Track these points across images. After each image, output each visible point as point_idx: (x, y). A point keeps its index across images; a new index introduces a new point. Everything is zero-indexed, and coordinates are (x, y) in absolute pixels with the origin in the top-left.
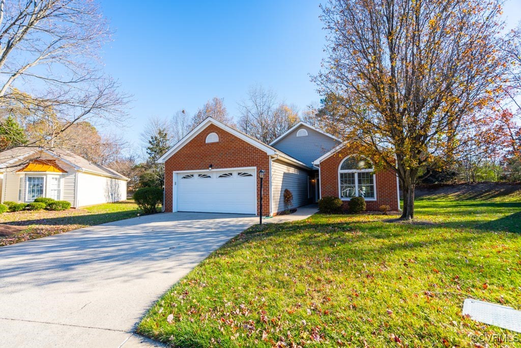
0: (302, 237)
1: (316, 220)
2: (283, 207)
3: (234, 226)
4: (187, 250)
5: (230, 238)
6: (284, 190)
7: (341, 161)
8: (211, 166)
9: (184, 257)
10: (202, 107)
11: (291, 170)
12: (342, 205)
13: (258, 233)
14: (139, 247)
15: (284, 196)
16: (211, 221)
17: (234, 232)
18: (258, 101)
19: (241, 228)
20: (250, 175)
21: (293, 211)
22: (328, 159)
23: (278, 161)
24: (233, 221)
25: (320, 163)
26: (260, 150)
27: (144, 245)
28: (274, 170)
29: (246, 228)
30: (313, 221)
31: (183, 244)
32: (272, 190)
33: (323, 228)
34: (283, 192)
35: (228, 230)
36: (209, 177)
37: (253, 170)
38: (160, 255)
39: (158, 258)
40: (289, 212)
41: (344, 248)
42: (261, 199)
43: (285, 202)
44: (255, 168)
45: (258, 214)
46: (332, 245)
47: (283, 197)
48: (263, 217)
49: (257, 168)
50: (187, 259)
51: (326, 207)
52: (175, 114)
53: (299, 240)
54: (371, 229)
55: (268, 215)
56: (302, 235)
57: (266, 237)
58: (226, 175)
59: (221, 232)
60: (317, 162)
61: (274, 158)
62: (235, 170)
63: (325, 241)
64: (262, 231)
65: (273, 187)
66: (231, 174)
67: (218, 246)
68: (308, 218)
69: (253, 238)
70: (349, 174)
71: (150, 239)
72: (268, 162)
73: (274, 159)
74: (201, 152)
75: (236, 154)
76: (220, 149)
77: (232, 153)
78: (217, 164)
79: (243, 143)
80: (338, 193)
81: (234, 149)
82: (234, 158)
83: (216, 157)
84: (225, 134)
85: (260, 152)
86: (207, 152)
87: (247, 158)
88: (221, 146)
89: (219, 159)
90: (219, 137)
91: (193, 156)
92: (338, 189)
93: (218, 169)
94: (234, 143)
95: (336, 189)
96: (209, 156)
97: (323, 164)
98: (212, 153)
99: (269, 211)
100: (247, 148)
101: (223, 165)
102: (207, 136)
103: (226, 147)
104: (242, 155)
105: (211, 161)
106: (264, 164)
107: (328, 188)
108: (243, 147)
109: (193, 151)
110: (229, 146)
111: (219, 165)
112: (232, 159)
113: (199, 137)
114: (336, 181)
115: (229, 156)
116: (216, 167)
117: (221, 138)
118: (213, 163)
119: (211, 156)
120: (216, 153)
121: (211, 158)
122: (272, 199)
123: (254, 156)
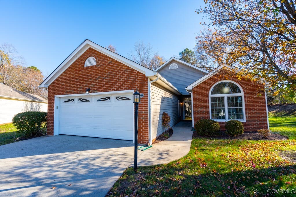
2: (161, 131)
6: (162, 113)
7: (211, 87)
8: (89, 90)
11: (167, 94)
12: (220, 129)
15: (163, 119)
18: (141, 52)
20: (128, 99)
21: (170, 133)
22: (199, 85)
23: (156, 84)
25: (193, 89)
26: (138, 72)
28: (152, 94)
32: (151, 115)
34: (162, 116)
36: (88, 101)
37: (129, 93)
40: (167, 134)
43: (163, 125)
44: (133, 91)
47: (161, 121)
48: (141, 148)
49: (135, 91)
51: (204, 131)
55: (146, 144)
60: (190, 88)
61: (153, 80)
62: (112, 94)
65: (151, 112)
66: (109, 98)
70: (219, 98)
72: (147, 85)
74: (80, 76)
75: (113, 77)
76: (98, 72)
77: (109, 76)
78: (95, 88)
79: (120, 66)
80: (209, 115)
81: (111, 72)
82: (111, 81)
83: (93, 81)
84: (103, 57)
85: (138, 74)
86: (86, 76)
87: (124, 81)
88: (99, 69)
89: (97, 82)
90: (97, 60)
91: (72, 80)
92: (209, 111)
93: (95, 92)
94: (111, 65)
95: (207, 111)
96: (87, 80)
97: (195, 89)
98: (90, 77)
99: (148, 139)
100: (125, 70)
101: (100, 89)
102: (85, 60)
103: (103, 70)
104: (119, 78)
105: (88, 85)
106: (142, 87)
107: (199, 110)
108: (120, 69)
109: (72, 76)
110: (107, 69)
111: (96, 89)
112: (109, 83)
113: (78, 61)
114: (207, 104)
115: (106, 80)
116: (93, 91)
117: (99, 61)
118: (91, 86)
119: (89, 80)
120: (93, 76)
121: (89, 82)
122: (151, 125)
123: (132, 78)
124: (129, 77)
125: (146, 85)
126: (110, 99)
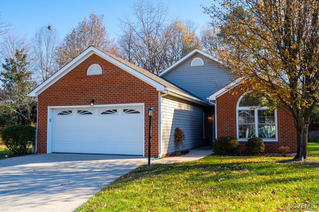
0: (190, 175)
1: (208, 161)
2: (173, 148)
3: (120, 166)
4: (79, 186)
5: (119, 176)
6: (174, 129)
8: (93, 101)
9: (79, 191)
10: (76, 26)
11: (183, 106)
12: (238, 146)
13: (147, 172)
14: (29, 184)
15: (175, 135)
16: (94, 162)
17: (122, 171)
19: (128, 168)
20: (138, 112)
21: (184, 153)
22: (225, 94)
23: (169, 97)
24: (119, 162)
25: (217, 99)
26: (149, 85)
27: (33, 182)
28: (163, 107)
29: (134, 168)
30: (204, 162)
31: (72, 182)
32: (162, 128)
33: (213, 167)
34: (174, 131)
35: (116, 170)
36: (90, 113)
37: (140, 106)
38: (54, 190)
39: (53, 192)
40: (180, 153)
41: (227, 183)
42: (150, 138)
43: (175, 142)
44: (143, 104)
45: (145, 155)
46: (216, 180)
47: (173, 137)
48: (151, 158)
49: (145, 105)
50: (82, 192)
52: (39, 31)
53: (186, 176)
54: (259, 168)
55: (156, 156)
56: (190, 173)
57: (155, 175)
58: (110, 111)
59: (109, 172)
60: (213, 97)
61: (164, 93)
62: (120, 107)
63: (211, 177)
64: (151, 170)
65: (162, 125)
67: (108, 183)
68: (201, 159)
69: (143, 176)
71: (37, 178)
73: (164, 95)
74: (81, 85)
75: (121, 89)
76: (103, 82)
77: (117, 87)
78: (100, 99)
79: (129, 77)
80: (236, 133)
81: (119, 83)
82: (119, 92)
83: (99, 92)
84: (110, 66)
85: (148, 87)
86: (89, 85)
87: (134, 94)
88: (105, 79)
89: (102, 93)
90: (102, 69)
91: (71, 90)
92: (236, 128)
93: (100, 104)
94: (120, 76)
95: (234, 128)
96: (90, 90)
97: (219, 99)
98: (94, 87)
99: (158, 151)
100: (135, 82)
101: (106, 101)
102: (88, 68)
103: (110, 80)
104: (128, 90)
105: (92, 96)
106: (153, 100)
107: (224, 127)
108: (129, 81)
109: (71, 84)
110: (114, 80)
111: (102, 101)
112: (117, 94)
113: (79, 68)
114: (233, 119)
115: (114, 91)
116: (98, 103)
117: (105, 70)
118: (95, 97)
119: (93, 90)
120: (99, 86)
121: (93, 92)
122: (161, 139)
123: (142, 91)
124: (139, 89)
125: (156, 98)
126: (116, 112)
